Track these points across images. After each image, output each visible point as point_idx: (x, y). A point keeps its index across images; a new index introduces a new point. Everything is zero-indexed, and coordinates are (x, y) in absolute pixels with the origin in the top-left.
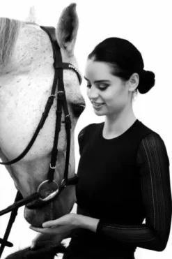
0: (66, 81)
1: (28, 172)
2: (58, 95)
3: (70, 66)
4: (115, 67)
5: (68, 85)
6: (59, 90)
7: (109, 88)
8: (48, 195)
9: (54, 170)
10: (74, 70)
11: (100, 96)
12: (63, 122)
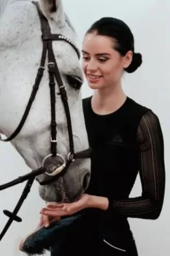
0: (57, 52)
1: (31, 148)
2: (49, 66)
3: (60, 37)
4: (116, 42)
5: (59, 56)
6: (49, 61)
7: (109, 61)
8: (55, 169)
9: (56, 143)
10: (66, 40)
11: (99, 68)
12: (58, 94)
